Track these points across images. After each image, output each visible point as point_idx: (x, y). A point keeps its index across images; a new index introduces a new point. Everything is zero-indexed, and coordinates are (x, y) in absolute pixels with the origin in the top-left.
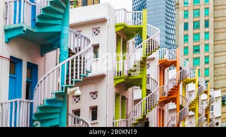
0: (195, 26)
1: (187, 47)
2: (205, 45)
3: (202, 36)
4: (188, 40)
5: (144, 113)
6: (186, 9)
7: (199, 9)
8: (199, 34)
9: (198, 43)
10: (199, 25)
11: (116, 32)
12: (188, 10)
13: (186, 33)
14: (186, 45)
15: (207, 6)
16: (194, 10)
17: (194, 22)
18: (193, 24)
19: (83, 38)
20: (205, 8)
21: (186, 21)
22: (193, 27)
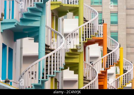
11: (51, 10)
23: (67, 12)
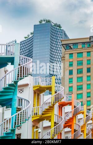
0: (79, 72)
1: (72, 86)
2: (87, 84)
3: (85, 78)
4: (72, 81)
5: (53, 136)
6: (71, 60)
7: (82, 61)
8: (82, 77)
9: (82, 83)
10: (82, 71)
11: (34, 90)
12: (72, 62)
13: (71, 77)
14: (71, 85)
15: (89, 58)
16: (78, 61)
17: (78, 70)
18: (76, 71)
19: (26, 101)
20: (88, 60)
21: (71, 68)
22: (77, 72)
23: (45, 90)
